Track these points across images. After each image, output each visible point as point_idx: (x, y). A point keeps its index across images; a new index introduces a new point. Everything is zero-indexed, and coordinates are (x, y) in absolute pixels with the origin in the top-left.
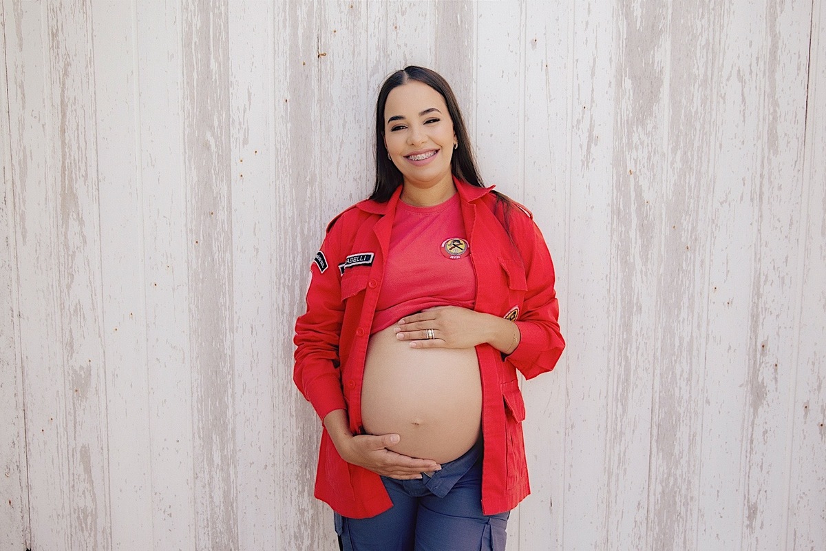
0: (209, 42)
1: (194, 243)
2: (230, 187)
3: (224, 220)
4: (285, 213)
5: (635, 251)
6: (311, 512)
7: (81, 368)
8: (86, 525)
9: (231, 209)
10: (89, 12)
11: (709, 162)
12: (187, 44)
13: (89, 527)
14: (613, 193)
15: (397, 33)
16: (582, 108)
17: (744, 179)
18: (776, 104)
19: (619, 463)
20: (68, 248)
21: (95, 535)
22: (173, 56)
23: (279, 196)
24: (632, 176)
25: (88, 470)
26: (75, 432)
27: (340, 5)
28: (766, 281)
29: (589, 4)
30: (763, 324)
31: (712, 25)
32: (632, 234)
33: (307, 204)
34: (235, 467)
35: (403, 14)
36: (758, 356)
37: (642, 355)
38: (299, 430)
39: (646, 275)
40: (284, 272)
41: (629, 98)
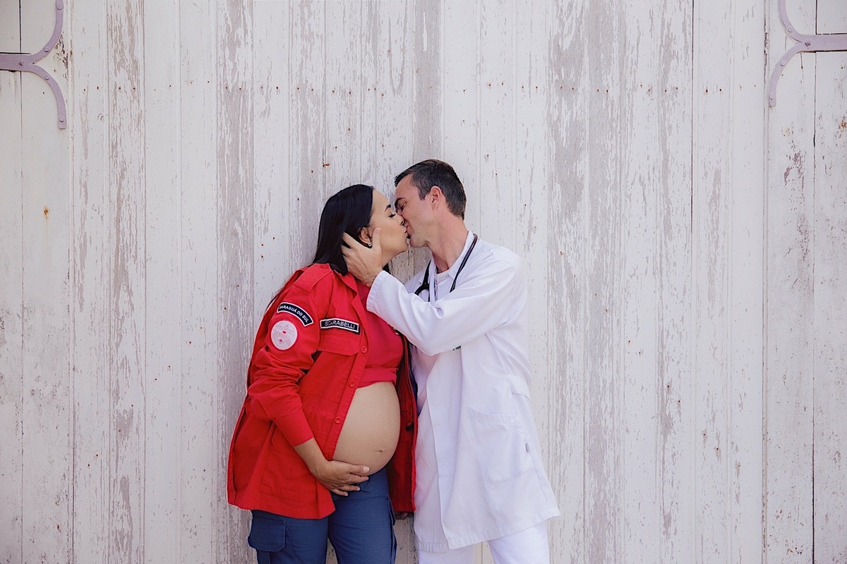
0: (238, 154)
1: (223, 309)
2: (253, 265)
3: (247, 291)
5: (567, 312)
7: (125, 411)
8: (123, 545)
9: (253, 281)
10: (143, 130)
11: (620, 245)
12: (220, 155)
13: (124, 547)
14: (548, 269)
15: (384, 150)
16: (523, 206)
17: (647, 258)
18: (669, 202)
19: (560, 481)
20: (118, 314)
21: (130, 554)
22: (209, 164)
24: (562, 256)
25: (126, 498)
26: (117, 466)
27: (340, 128)
28: (668, 335)
29: (527, 129)
30: (667, 369)
31: (619, 144)
32: (564, 300)
35: (388, 136)
36: (665, 394)
37: (575, 394)
39: (576, 331)
41: (558, 198)
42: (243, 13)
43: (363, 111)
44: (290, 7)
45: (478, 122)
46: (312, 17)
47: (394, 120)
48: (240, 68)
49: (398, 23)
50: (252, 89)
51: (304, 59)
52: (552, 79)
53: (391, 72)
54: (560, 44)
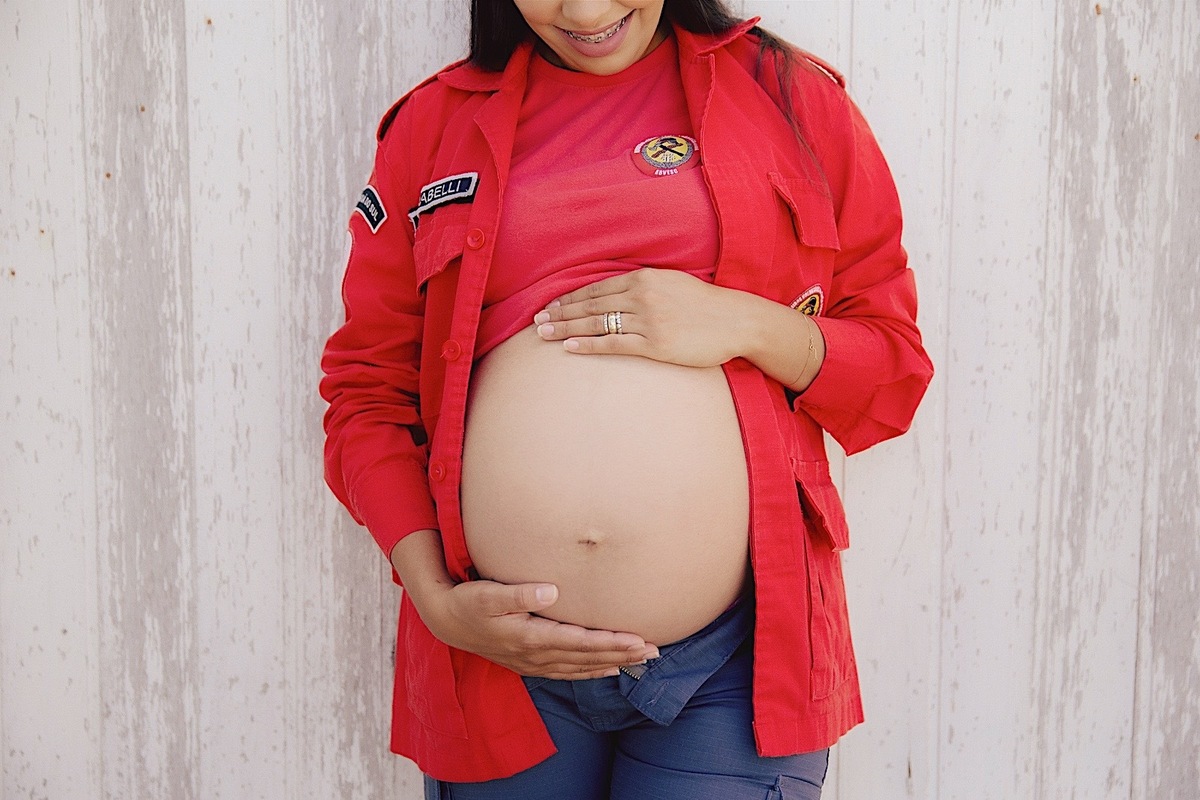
1: (102, 176)
2: (182, 48)
3: (170, 125)
4: (309, 109)
6: (368, 789)
9: (186, 98)
14: (1055, 60)
19: (1065, 680)
23: (296, 69)
24: (1101, 18)
32: (1098, 153)
33: (360, 88)
34: (196, 688)
37: (1119, 431)
38: (342, 603)
39: (1129, 245)
40: (308, 245)
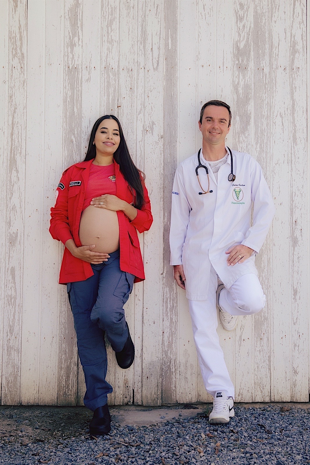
0: (74, 101)
7: (14, 233)
8: (11, 303)
10: (26, 89)
11: (270, 148)
12: (65, 101)
13: (12, 303)
15: (149, 99)
17: (284, 155)
18: (295, 126)
20: (11, 183)
21: (15, 307)
22: (59, 106)
25: (14, 278)
26: (9, 261)
27: (126, 88)
28: (295, 195)
29: (222, 89)
30: (295, 213)
31: (269, 96)
35: (151, 92)
36: (294, 226)
41: (238, 124)
42: (78, 30)
43: (138, 79)
44: (101, 27)
45: (197, 85)
46: (113, 32)
47: (154, 83)
48: (76, 58)
49: (156, 35)
50: (82, 68)
51: (108, 53)
52: (235, 63)
53: (153, 59)
54: (239, 45)
